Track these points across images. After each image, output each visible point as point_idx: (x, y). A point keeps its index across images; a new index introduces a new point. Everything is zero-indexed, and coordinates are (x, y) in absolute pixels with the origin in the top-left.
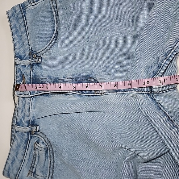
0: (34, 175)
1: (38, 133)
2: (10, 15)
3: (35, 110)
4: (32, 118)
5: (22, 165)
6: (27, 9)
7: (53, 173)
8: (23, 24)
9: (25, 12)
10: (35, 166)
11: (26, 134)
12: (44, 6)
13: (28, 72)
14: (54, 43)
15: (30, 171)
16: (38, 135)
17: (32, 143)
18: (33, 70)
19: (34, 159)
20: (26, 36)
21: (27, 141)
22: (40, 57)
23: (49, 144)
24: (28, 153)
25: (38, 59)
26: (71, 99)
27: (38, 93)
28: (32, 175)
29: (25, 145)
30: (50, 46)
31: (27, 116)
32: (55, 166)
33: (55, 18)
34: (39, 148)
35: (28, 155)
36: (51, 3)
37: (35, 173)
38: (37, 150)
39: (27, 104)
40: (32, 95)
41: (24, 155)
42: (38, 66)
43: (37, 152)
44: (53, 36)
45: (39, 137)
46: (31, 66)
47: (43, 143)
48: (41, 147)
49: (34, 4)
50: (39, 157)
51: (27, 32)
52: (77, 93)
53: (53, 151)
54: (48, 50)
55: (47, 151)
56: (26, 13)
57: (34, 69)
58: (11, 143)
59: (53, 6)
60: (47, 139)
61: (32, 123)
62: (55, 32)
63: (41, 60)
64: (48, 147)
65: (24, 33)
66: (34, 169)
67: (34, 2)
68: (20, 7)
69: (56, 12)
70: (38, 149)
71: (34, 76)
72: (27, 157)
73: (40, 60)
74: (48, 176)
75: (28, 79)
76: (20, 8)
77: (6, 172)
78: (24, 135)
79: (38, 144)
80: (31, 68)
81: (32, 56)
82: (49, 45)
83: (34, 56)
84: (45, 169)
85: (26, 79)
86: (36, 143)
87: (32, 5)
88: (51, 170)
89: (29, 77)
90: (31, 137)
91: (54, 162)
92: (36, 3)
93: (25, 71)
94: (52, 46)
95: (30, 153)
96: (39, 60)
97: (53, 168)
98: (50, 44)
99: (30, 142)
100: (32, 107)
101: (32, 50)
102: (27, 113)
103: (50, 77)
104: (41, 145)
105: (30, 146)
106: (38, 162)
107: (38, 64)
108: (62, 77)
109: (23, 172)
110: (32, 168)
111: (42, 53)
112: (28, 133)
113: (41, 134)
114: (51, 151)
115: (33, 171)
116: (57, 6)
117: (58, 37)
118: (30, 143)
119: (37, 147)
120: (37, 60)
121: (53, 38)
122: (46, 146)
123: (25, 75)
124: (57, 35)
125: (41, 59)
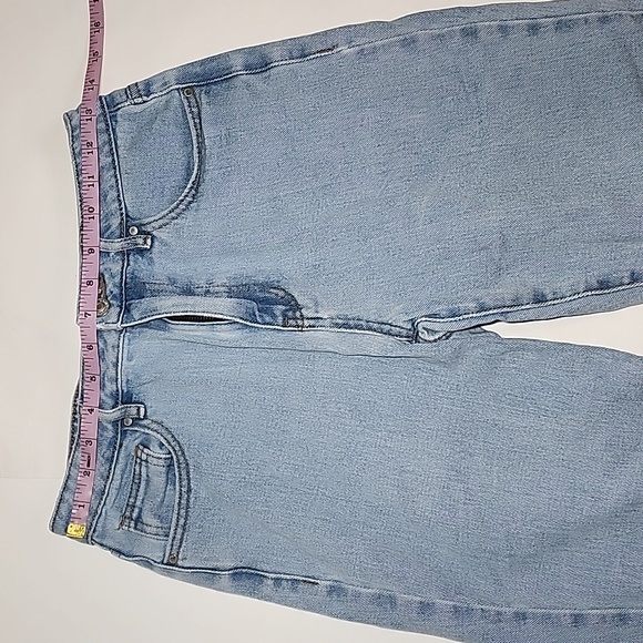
0: (136, 525)
1: (145, 422)
2: (75, 122)
3: (132, 363)
4: (124, 384)
5: (102, 502)
6: (119, 112)
7: (186, 519)
8: (107, 148)
9: (114, 117)
10: (138, 503)
11: (110, 427)
12: (166, 108)
13: (116, 268)
14: (190, 202)
15: (124, 516)
16: (145, 427)
17: (126, 448)
18: (128, 265)
19: (135, 487)
20: (114, 180)
21: (112, 444)
22: (149, 233)
23: (177, 448)
24: (118, 472)
25: (145, 240)
26: (223, 335)
27: (142, 319)
28: (132, 524)
29: (108, 454)
30: (177, 211)
31: (111, 380)
32: (192, 500)
33: (195, 142)
34: (150, 459)
35: (118, 477)
36: (186, 104)
37: (138, 520)
38: (143, 463)
39: (110, 350)
40: (125, 325)
41: (108, 477)
42: (142, 256)
43: (144, 469)
44: (189, 186)
45: (150, 432)
46: (124, 254)
47: (161, 445)
48: (156, 455)
49: (140, 100)
50: (148, 482)
51: (115, 168)
52: (241, 321)
53: (187, 464)
54: (173, 218)
55: (170, 466)
56: (116, 121)
57: (131, 263)
58: (71, 448)
59: (192, 112)
60: (173, 436)
61: (126, 398)
62: (194, 176)
63: (152, 242)
64: (175, 457)
65: (109, 171)
66: (137, 510)
67: (141, 96)
68: (102, 103)
69: (199, 127)
70: (146, 461)
71: (131, 278)
72: (116, 483)
73: (149, 241)
74: (173, 524)
75: (115, 286)
76: (103, 107)
77: (60, 523)
78: (105, 429)
79: (146, 450)
80: (123, 261)
81: (127, 230)
82: (177, 207)
83: (133, 230)
84: (164, 509)
85: (110, 286)
86: (141, 447)
87: (135, 104)
88: (183, 511)
89: (117, 280)
90: (124, 433)
91: (189, 491)
92: (145, 98)
93: (105, 266)
94: (184, 210)
95: (123, 471)
96: (145, 243)
97: (188, 507)
98: (178, 205)
99: (121, 446)
100: (125, 355)
101: (127, 216)
102: (111, 372)
103: (173, 282)
104: (155, 451)
105: (122, 455)
106: (145, 494)
107: (141, 252)
108: (202, 283)
109: (105, 519)
110: (129, 509)
111: (156, 225)
112: (115, 423)
113: (154, 426)
114: (183, 466)
115: (135, 515)
116: (199, 113)
117: (200, 189)
118: (123, 448)
119: (144, 457)
120: (140, 241)
121: (187, 191)
122: (170, 453)
123: (106, 276)
124: (199, 185)
125: (152, 239)
